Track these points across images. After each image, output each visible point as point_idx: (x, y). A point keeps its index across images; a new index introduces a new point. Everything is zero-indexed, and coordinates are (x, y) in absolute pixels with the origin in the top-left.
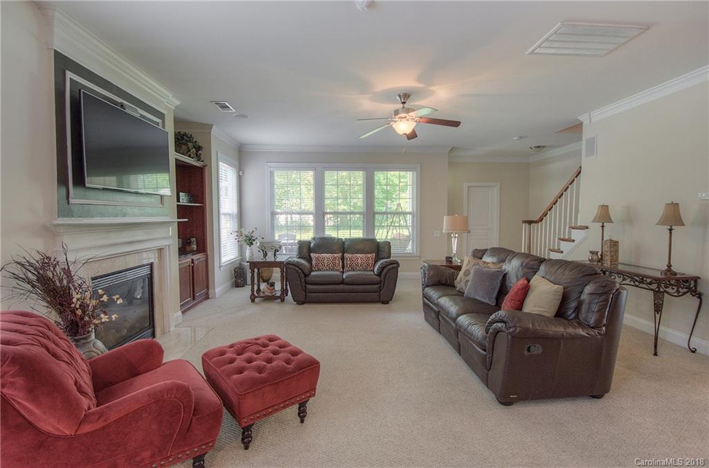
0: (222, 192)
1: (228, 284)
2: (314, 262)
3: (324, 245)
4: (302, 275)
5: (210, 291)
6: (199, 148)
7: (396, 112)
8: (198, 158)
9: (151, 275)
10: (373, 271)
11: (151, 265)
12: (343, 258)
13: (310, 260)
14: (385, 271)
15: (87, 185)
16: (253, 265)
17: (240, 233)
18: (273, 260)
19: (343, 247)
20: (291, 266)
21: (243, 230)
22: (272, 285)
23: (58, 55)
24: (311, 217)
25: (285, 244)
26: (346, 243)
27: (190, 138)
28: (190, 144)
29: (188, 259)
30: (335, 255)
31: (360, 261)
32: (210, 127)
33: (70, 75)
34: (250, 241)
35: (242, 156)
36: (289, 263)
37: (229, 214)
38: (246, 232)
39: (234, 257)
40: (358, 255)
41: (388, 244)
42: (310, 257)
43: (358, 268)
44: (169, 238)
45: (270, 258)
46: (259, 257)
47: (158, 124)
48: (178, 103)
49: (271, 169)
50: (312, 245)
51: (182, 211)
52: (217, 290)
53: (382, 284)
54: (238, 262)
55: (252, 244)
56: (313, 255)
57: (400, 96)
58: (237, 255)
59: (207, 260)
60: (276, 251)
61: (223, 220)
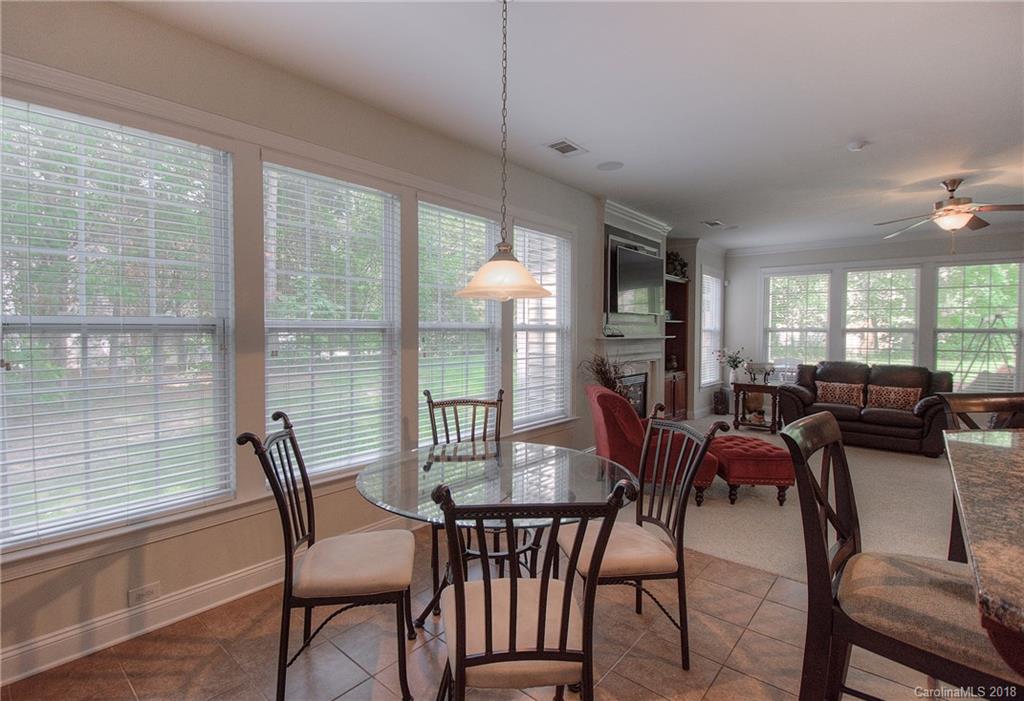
0: (705, 307)
1: (707, 409)
2: (819, 392)
3: (839, 371)
4: (801, 406)
5: (689, 412)
6: (685, 265)
7: (939, 205)
8: (683, 275)
9: (645, 384)
10: (912, 410)
11: (646, 374)
12: (865, 391)
13: (814, 389)
14: (932, 411)
15: (619, 311)
16: (738, 387)
17: (722, 354)
18: (763, 384)
19: (866, 376)
20: (787, 393)
21: (726, 349)
22: (762, 413)
23: (606, 226)
24: (823, 336)
25: (782, 370)
26: (873, 372)
27: (677, 255)
28: (677, 263)
29: (671, 375)
30: (853, 386)
31: (892, 396)
32: (696, 241)
33: (611, 237)
34: (735, 363)
35: (728, 264)
36: (783, 389)
37: (711, 331)
38: (730, 352)
39: (713, 380)
40: (890, 388)
41: (948, 376)
42: (814, 384)
43: (888, 405)
44: (658, 353)
45: (760, 381)
46: (745, 379)
47: (655, 254)
48: (670, 229)
49: (766, 276)
50: (819, 371)
51: (669, 328)
52: (696, 412)
53: (926, 428)
54: (719, 386)
55: (736, 366)
56: (818, 383)
57: (944, 183)
58: (718, 378)
59: (686, 379)
60: (767, 374)
61: (704, 337)
